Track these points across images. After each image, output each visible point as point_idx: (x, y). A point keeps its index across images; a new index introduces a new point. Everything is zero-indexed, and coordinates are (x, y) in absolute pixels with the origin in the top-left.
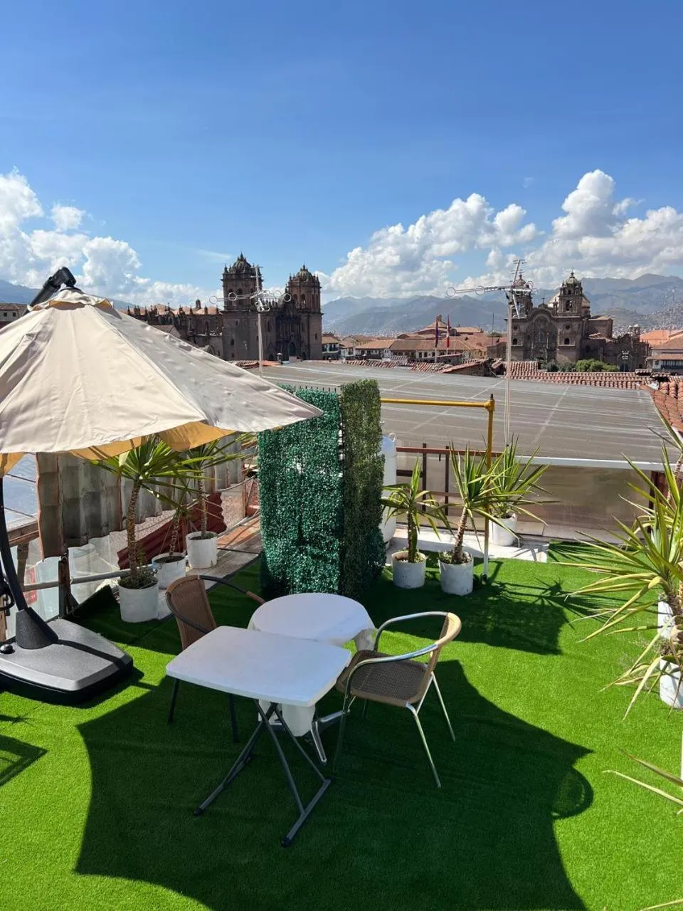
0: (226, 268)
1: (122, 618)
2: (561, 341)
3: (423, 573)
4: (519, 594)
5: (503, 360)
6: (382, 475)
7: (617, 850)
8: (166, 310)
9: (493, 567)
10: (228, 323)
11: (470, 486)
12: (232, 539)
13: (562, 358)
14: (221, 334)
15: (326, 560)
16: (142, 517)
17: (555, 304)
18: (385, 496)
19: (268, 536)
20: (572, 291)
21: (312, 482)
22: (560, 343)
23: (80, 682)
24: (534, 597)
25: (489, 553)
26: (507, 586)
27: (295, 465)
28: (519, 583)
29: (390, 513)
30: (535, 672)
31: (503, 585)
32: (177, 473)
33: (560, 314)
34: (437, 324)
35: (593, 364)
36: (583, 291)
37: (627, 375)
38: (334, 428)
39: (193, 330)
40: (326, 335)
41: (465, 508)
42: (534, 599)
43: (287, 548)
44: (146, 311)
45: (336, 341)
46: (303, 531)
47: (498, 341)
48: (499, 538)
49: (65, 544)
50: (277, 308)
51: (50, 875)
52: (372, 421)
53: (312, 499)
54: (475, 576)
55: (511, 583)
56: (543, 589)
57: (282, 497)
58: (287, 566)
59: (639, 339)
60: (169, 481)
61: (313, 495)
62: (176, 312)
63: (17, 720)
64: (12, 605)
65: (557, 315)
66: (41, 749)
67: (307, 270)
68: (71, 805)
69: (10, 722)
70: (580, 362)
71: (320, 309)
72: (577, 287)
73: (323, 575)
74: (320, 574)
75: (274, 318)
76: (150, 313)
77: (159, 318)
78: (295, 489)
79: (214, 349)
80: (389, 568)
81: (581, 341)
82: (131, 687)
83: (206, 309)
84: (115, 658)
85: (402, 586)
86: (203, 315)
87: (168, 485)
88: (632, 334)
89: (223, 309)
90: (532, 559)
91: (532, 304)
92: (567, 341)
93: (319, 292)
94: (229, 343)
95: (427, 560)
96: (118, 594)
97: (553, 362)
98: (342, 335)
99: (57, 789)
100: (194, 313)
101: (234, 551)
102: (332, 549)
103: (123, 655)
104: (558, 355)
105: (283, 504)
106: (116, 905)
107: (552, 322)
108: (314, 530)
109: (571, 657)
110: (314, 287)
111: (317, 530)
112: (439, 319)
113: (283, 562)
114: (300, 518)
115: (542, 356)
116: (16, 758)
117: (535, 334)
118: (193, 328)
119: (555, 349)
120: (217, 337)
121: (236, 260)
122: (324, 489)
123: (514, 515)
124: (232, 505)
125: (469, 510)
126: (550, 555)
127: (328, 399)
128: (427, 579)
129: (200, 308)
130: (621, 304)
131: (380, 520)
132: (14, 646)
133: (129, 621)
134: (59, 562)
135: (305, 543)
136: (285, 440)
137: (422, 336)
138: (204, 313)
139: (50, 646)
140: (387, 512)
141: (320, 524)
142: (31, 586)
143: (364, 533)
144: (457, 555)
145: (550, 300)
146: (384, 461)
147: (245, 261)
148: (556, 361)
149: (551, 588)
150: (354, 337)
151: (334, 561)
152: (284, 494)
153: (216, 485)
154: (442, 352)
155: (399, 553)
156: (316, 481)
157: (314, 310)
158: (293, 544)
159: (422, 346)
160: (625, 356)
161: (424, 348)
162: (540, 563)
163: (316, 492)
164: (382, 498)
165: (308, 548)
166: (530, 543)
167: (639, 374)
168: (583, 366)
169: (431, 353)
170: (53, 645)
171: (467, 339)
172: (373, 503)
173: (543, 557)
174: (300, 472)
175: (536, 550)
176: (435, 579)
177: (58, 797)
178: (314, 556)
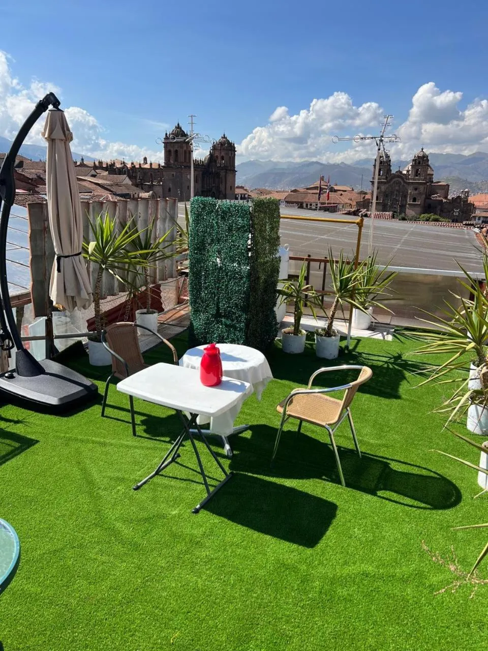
0: (166, 134)
1: (90, 362)
2: (410, 199)
3: (304, 344)
4: (371, 360)
5: (368, 211)
6: (278, 272)
7: (431, 517)
8: (122, 164)
9: (354, 343)
10: (167, 175)
11: (341, 281)
12: (168, 318)
13: (410, 212)
14: (161, 183)
15: (235, 328)
16: (104, 295)
17: (408, 171)
18: (280, 287)
19: (195, 311)
20: (421, 162)
21: (228, 272)
22: (409, 201)
23: (61, 399)
24: (381, 362)
25: (351, 334)
26: (363, 354)
27: (216, 259)
28: (371, 353)
29: (283, 300)
30: (380, 408)
31: (360, 354)
32: (131, 261)
33: (411, 179)
34: (320, 182)
35: (433, 217)
36: (429, 163)
37: (457, 225)
38: (245, 231)
39: (141, 180)
40: (238, 187)
41: (336, 298)
42: (381, 364)
43: (208, 320)
44: (107, 164)
45: (246, 192)
46: (220, 307)
47: (364, 198)
48: (359, 323)
49: (50, 309)
50: (203, 165)
51: (41, 516)
52: (273, 230)
53: (227, 285)
54: (340, 347)
55: (366, 352)
56: (389, 357)
57: (205, 283)
58: (208, 333)
59: (467, 201)
60: (124, 266)
61: (228, 282)
62: (129, 166)
63: (17, 422)
64: (13, 347)
65: (409, 179)
66: (34, 440)
67: (226, 138)
68: (55, 475)
69: (12, 423)
70: (423, 215)
71: (235, 167)
72: (425, 159)
73: (233, 339)
74: (231, 338)
75: (201, 172)
76: (110, 166)
77: (117, 169)
78: (215, 277)
79: (156, 194)
80: (279, 340)
81: (425, 201)
82: (97, 405)
83: (151, 164)
84: (85, 385)
85: (288, 352)
86: (148, 169)
87: (124, 269)
88: (463, 196)
89: (163, 164)
90: (382, 338)
91: (391, 170)
92: (414, 200)
93: (235, 155)
94: (167, 190)
95: (307, 335)
96: (87, 348)
97: (403, 215)
98: (250, 188)
99: (45, 464)
100: (142, 167)
101: (170, 325)
102: (240, 320)
103: (91, 384)
104: (407, 209)
105: (206, 288)
106: (87, 535)
107: (405, 184)
108: (228, 307)
109: (406, 400)
110: (231, 150)
111: (230, 307)
112: (322, 179)
113: (205, 329)
114: (218, 299)
115: (396, 210)
116: (17, 445)
117: (392, 193)
118: (141, 178)
119: (405, 206)
120: (158, 185)
121: (174, 128)
122: (237, 277)
123: (371, 308)
124: (168, 295)
125: (340, 299)
126: (394, 336)
127: (242, 210)
128: (306, 348)
129: (147, 163)
130: (456, 174)
131: (275, 304)
132: (15, 374)
133: (95, 365)
134: (46, 320)
135: (221, 316)
136: (209, 241)
137: (309, 191)
138: (149, 167)
139: (40, 376)
140: (280, 299)
141: (233, 303)
142: (26, 338)
143: (263, 312)
144: (329, 332)
145: (404, 168)
146: (280, 261)
147: (181, 128)
148: (405, 215)
149: (394, 357)
150: (259, 190)
151: (241, 329)
152: (207, 281)
153: (158, 277)
154: (322, 203)
155: (287, 330)
156: (231, 271)
157: (230, 169)
158: (212, 318)
159: (308, 199)
160: (456, 212)
161: (310, 201)
162: (387, 341)
163: (230, 280)
164: (278, 288)
165: (223, 320)
166: (381, 328)
167: (466, 224)
168: (424, 219)
169: (315, 204)
170: (42, 375)
171: (341, 195)
172: (271, 292)
173: (390, 338)
174: (219, 265)
175: (385, 333)
176: (312, 348)
177: (47, 469)
178: (226, 326)
